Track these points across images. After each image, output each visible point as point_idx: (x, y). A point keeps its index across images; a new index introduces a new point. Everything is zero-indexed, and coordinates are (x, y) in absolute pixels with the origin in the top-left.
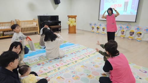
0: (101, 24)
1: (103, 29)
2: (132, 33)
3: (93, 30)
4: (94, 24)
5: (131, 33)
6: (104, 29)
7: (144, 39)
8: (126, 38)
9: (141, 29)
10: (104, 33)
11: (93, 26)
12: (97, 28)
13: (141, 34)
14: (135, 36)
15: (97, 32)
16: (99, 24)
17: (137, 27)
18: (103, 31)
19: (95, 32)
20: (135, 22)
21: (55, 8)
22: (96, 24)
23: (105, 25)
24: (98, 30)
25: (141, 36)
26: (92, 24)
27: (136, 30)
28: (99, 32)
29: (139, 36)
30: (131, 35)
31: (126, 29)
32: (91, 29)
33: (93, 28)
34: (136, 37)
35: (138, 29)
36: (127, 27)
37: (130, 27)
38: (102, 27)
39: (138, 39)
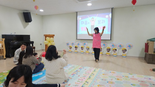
0: (79, 43)
1: (81, 48)
2: (109, 50)
3: (72, 50)
4: (71, 44)
5: (107, 49)
6: (83, 48)
7: (119, 54)
8: (104, 54)
9: (115, 45)
10: (83, 51)
11: (71, 45)
12: (75, 47)
13: (116, 50)
14: (111, 52)
15: (75, 51)
16: (77, 43)
17: (112, 44)
18: (82, 49)
19: (73, 51)
20: (111, 40)
21: (25, 27)
22: (74, 43)
23: (83, 43)
24: (76, 49)
25: (117, 52)
26: (69, 44)
27: (111, 46)
28: (78, 51)
29: (115, 52)
30: (108, 51)
31: (103, 46)
32: (69, 49)
33: (71, 48)
34: (113, 53)
35: (113, 46)
36: (104, 45)
37: (106, 44)
38: (80, 46)
39: (114, 54)
